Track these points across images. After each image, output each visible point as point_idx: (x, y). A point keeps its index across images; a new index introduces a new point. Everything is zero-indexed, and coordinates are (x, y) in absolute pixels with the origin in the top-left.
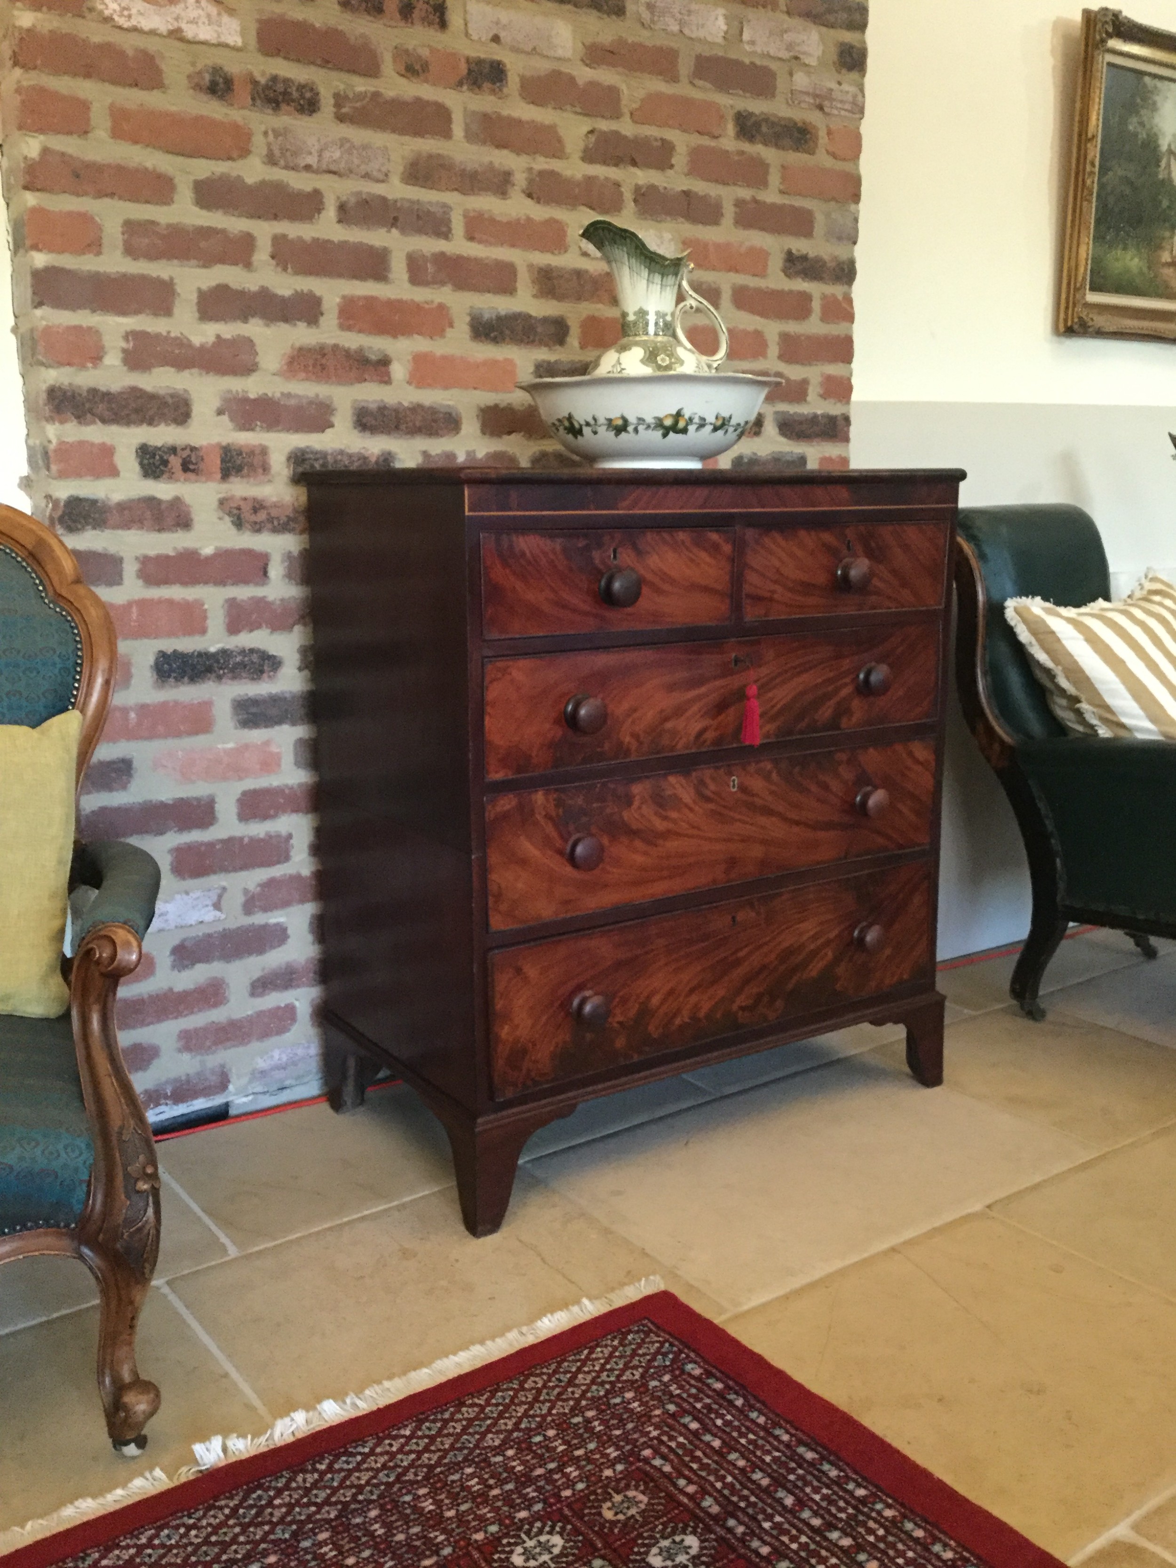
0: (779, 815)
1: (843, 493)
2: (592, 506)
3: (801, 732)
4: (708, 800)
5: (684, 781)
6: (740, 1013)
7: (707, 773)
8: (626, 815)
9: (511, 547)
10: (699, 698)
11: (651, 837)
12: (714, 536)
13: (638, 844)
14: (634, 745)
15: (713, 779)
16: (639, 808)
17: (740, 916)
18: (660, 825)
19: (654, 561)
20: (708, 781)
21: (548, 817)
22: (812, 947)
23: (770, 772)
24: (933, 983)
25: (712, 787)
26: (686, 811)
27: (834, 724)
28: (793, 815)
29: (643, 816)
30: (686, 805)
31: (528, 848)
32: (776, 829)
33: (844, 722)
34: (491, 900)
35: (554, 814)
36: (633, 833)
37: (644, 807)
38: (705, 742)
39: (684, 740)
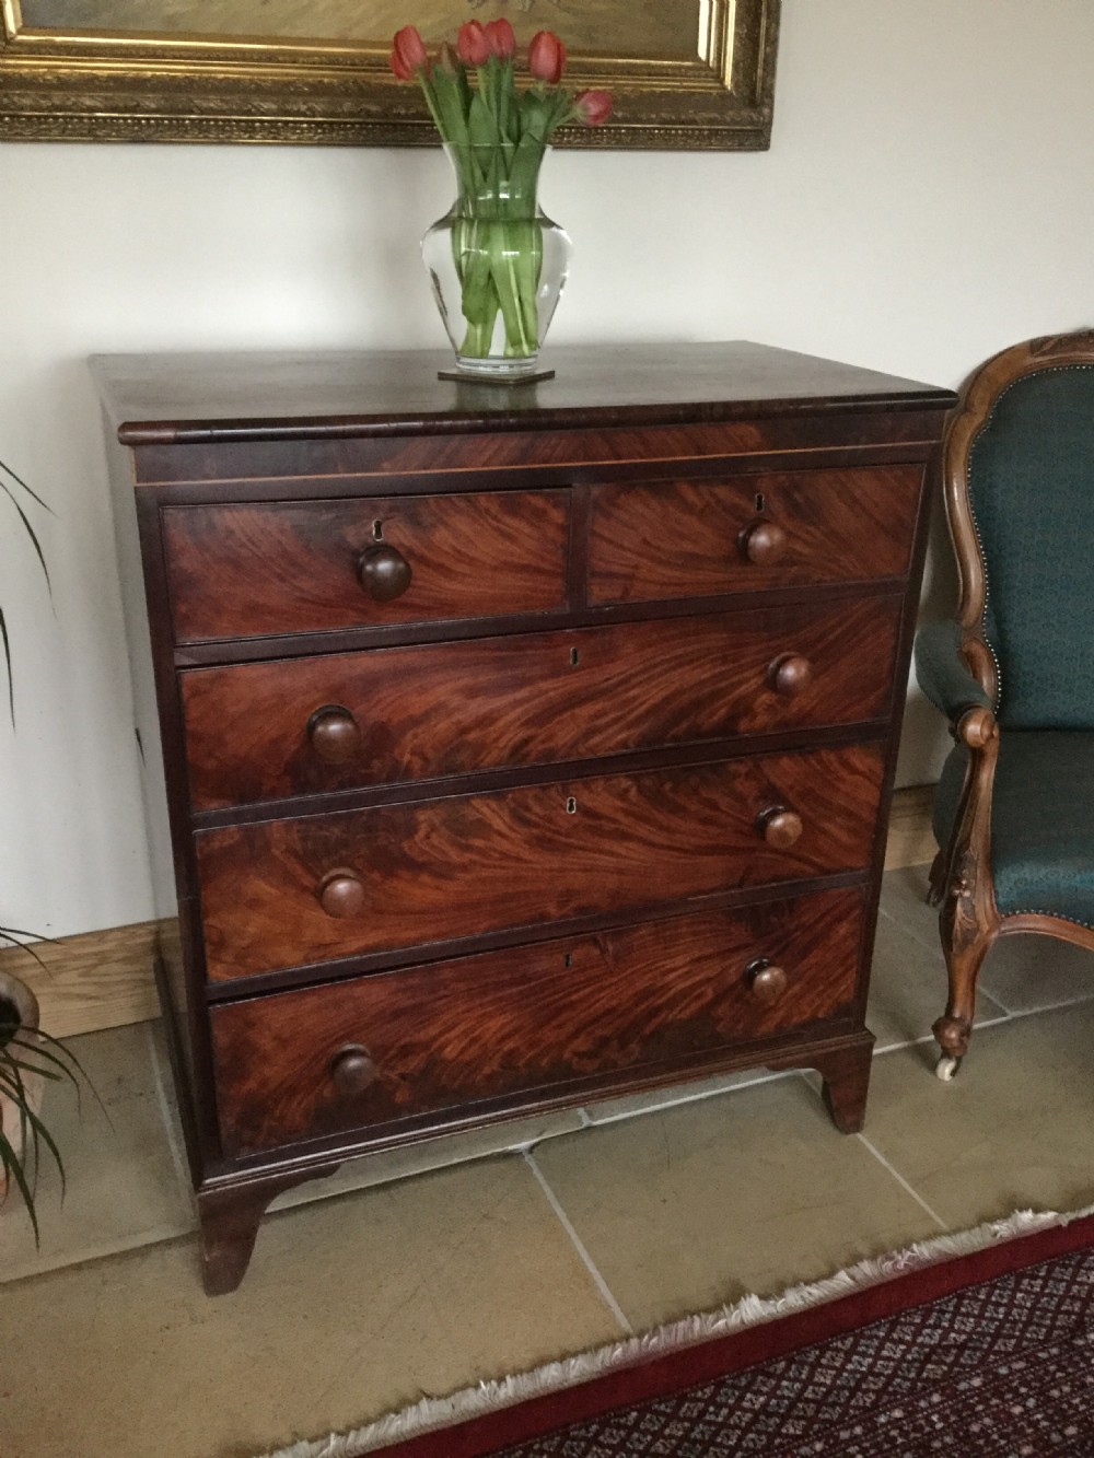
0: (641, 840)
1: (751, 432)
2: (340, 467)
3: (675, 738)
4: (528, 823)
5: (494, 805)
6: (575, 1060)
7: (529, 794)
8: (405, 845)
9: (212, 527)
10: (518, 703)
11: (444, 871)
12: (537, 501)
13: (425, 878)
14: (417, 763)
15: (538, 799)
16: (428, 837)
17: (575, 956)
18: (454, 856)
19: (442, 536)
20: (531, 802)
21: (291, 851)
22: (682, 986)
23: (627, 791)
24: (863, 1022)
25: (537, 809)
26: (496, 838)
27: (728, 727)
28: (661, 838)
29: (433, 846)
30: (500, 834)
31: (260, 887)
32: (633, 855)
33: (744, 725)
34: (208, 949)
35: (298, 847)
36: (416, 867)
37: (434, 835)
38: (527, 755)
39: (495, 753)
